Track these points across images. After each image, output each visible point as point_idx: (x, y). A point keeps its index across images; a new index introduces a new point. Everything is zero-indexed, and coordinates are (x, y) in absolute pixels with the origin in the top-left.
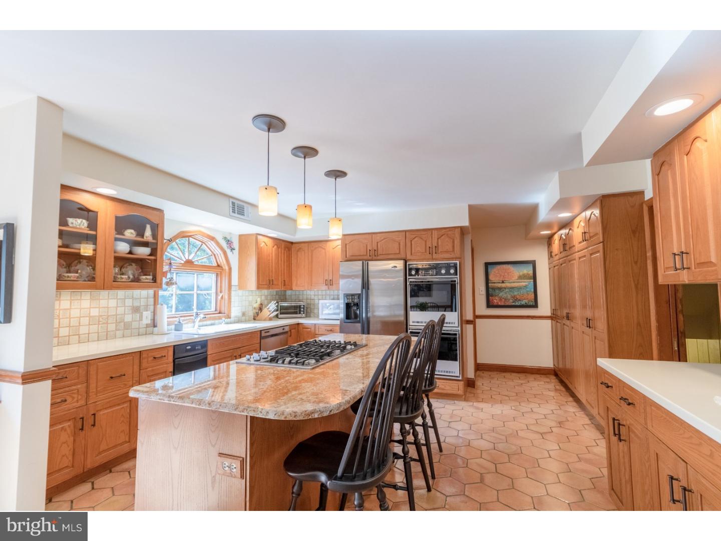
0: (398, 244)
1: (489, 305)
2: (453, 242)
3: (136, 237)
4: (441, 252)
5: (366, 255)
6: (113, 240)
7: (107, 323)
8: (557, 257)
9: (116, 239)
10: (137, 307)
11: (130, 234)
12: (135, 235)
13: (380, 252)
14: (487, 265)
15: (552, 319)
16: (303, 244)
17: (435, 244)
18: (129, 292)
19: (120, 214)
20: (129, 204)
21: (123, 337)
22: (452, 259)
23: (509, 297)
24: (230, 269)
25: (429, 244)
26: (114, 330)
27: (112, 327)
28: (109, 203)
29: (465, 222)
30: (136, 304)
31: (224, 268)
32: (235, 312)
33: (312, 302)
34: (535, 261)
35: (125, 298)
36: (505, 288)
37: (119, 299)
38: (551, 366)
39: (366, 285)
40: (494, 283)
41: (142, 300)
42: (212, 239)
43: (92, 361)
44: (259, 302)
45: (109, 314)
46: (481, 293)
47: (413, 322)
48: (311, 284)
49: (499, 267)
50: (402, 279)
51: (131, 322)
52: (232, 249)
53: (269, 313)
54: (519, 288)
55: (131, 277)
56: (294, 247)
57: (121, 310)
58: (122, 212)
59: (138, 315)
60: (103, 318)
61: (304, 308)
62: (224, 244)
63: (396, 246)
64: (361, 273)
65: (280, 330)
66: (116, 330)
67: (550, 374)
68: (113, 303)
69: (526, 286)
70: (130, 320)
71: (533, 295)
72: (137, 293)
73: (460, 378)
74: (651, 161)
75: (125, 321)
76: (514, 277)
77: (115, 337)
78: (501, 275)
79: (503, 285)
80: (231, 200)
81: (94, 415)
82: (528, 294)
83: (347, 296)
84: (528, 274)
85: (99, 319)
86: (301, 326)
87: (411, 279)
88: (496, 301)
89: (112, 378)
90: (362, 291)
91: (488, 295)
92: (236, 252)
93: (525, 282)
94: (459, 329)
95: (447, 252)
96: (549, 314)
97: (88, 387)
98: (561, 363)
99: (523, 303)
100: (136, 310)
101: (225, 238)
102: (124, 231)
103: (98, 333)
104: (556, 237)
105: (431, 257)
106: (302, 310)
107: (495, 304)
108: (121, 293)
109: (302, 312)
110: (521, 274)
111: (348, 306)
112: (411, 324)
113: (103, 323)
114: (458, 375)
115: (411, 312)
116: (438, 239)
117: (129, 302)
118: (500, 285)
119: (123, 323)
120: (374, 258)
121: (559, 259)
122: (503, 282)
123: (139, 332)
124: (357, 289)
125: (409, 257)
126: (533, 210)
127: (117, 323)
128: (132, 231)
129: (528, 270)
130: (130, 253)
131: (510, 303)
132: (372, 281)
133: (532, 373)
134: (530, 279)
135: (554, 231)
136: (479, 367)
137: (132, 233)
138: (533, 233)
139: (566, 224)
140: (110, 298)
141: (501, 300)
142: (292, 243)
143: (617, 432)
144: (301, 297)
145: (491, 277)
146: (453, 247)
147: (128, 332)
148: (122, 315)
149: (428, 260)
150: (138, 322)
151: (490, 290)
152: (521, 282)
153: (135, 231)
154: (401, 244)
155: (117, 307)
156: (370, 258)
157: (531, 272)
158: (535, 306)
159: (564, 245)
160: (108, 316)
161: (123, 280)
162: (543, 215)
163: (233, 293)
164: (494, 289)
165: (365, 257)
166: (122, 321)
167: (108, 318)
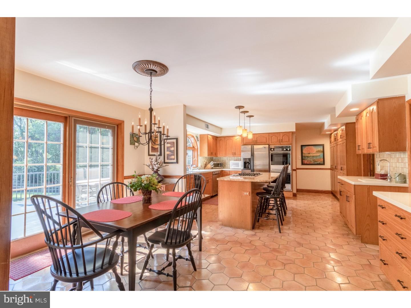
0: (266, 138)
1: (303, 164)
2: (289, 138)
4: (284, 142)
5: (252, 143)
8: (333, 143)
13: (258, 141)
14: (302, 146)
15: (331, 170)
16: (222, 138)
17: (281, 138)
22: (289, 144)
23: (312, 160)
24: (198, 148)
25: (279, 139)
29: (294, 130)
31: (195, 148)
32: (199, 165)
33: (225, 162)
34: (324, 145)
36: (310, 156)
38: (331, 190)
39: (253, 155)
40: (305, 154)
42: (193, 137)
44: (205, 162)
46: (299, 158)
47: (272, 169)
48: (226, 155)
49: (307, 147)
50: (268, 152)
52: (198, 141)
53: (210, 166)
54: (316, 156)
56: (218, 139)
61: (222, 164)
62: (196, 138)
63: (265, 139)
64: (251, 149)
65: (217, 173)
67: (330, 193)
69: (319, 155)
71: (323, 159)
73: (291, 191)
74: (356, 117)
76: (314, 152)
78: (308, 151)
79: (309, 155)
80: (206, 123)
82: (320, 159)
83: (244, 159)
84: (321, 150)
86: (223, 171)
87: (271, 152)
88: (306, 162)
90: (251, 157)
91: (302, 159)
92: (199, 141)
93: (319, 154)
94: (291, 172)
95: (286, 142)
96: (330, 167)
98: (333, 189)
99: (318, 163)
101: (196, 136)
104: (333, 135)
105: (280, 144)
106: (222, 165)
107: (305, 163)
109: (222, 166)
110: (317, 150)
111: (245, 163)
112: (271, 170)
114: (290, 189)
115: (271, 165)
116: (283, 136)
118: (308, 155)
120: (256, 144)
121: (333, 144)
122: (309, 154)
124: (249, 156)
125: (270, 144)
126: (323, 124)
129: (321, 148)
131: (312, 163)
132: (255, 153)
133: (322, 193)
134: (322, 152)
135: (332, 132)
136: (298, 190)
138: (323, 133)
139: (336, 130)
141: (308, 162)
142: (217, 137)
143: (347, 200)
144: (220, 160)
145: (304, 152)
146: (289, 140)
149: (279, 145)
151: (303, 157)
152: (318, 154)
154: (267, 138)
156: (254, 144)
157: (322, 149)
158: (324, 164)
159: (335, 139)
162: (326, 127)
163: (199, 158)
164: (305, 157)
165: (252, 144)
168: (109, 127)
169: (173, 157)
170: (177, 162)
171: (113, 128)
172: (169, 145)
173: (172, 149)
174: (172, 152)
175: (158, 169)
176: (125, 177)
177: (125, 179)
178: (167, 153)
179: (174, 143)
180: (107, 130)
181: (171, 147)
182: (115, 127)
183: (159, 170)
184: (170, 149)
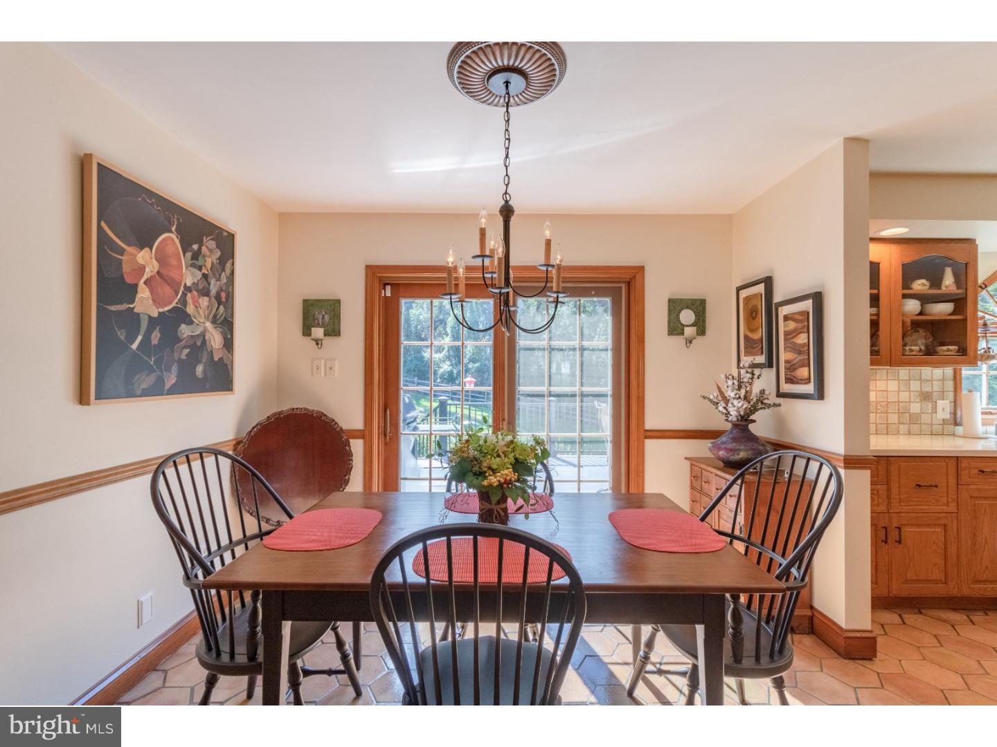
3: (929, 289)
6: (901, 296)
7: (887, 412)
9: (905, 296)
10: (927, 392)
11: (920, 285)
12: (928, 287)
18: (915, 370)
19: (908, 260)
20: (920, 243)
21: (909, 434)
26: (897, 422)
27: (893, 418)
28: (893, 248)
30: (927, 388)
35: (910, 380)
37: (902, 380)
41: (934, 382)
43: (893, 458)
45: (889, 400)
51: (920, 414)
55: (923, 348)
57: (904, 396)
58: (911, 255)
59: (930, 405)
60: (881, 406)
66: (900, 423)
68: (893, 386)
70: (918, 411)
72: (926, 371)
75: (911, 411)
77: (899, 433)
81: (899, 528)
85: (876, 406)
89: (919, 486)
97: (889, 490)
100: (926, 397)
102: (911, 283)
103: (877, 424)
108: (904, 372)
113: (882, 412)
117: (915, 386)
119: (908, 415)
123: (932, 430)
127: (900, 413)
128: (924, 281)
130: (921, 314)
137: (924, 285)
140: (889, 378)
147: (915, 428)
148: (906, 402)
150: (930, 415)
153: (927, 280)
155: (899, 391)
160: (888, 403)
161: (914, 353)
166: (907, 411)
167: (887, 406)
168: (600, 292)
169: (803, 372)
170: (820, 394)
171: (615, 294)
172: (792, 325)
173: (801, 339)
174: (800, 353)
175: (752, 417)
176: (646, 431)
177: (646, 437)
178: (784, 356)
179: (808, 313)
180: (595, 299)
181: (796, 332)
182: (621, 288)
183: (754, 421)
184: (794, 340)
